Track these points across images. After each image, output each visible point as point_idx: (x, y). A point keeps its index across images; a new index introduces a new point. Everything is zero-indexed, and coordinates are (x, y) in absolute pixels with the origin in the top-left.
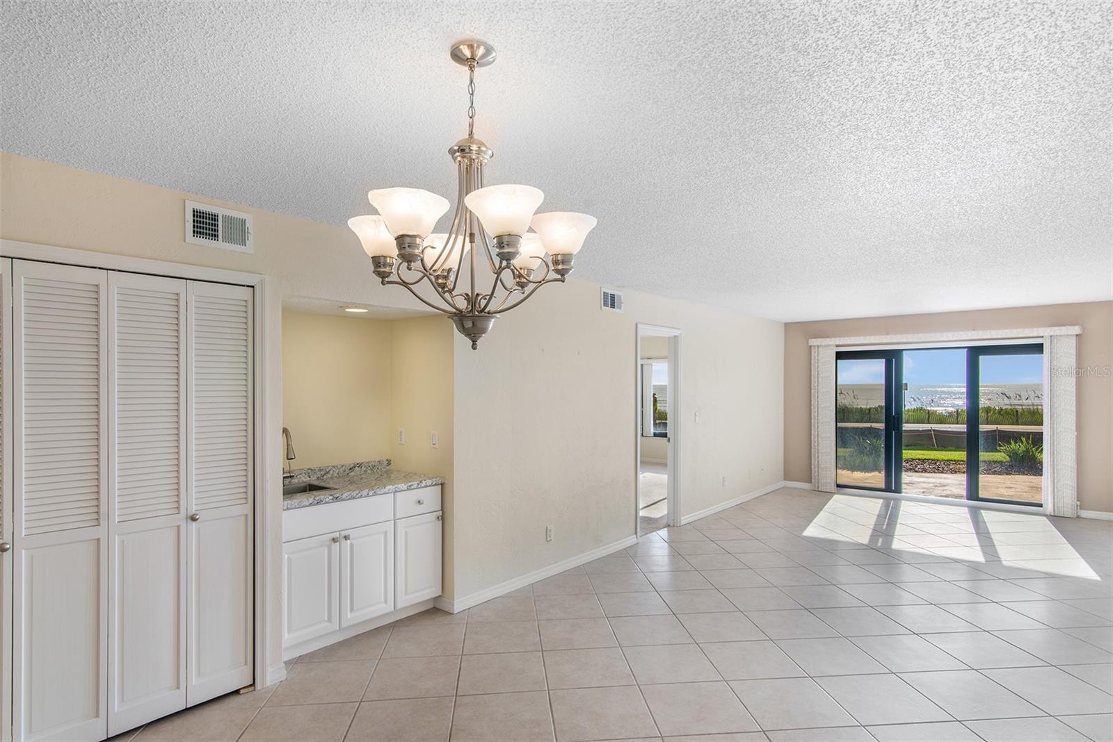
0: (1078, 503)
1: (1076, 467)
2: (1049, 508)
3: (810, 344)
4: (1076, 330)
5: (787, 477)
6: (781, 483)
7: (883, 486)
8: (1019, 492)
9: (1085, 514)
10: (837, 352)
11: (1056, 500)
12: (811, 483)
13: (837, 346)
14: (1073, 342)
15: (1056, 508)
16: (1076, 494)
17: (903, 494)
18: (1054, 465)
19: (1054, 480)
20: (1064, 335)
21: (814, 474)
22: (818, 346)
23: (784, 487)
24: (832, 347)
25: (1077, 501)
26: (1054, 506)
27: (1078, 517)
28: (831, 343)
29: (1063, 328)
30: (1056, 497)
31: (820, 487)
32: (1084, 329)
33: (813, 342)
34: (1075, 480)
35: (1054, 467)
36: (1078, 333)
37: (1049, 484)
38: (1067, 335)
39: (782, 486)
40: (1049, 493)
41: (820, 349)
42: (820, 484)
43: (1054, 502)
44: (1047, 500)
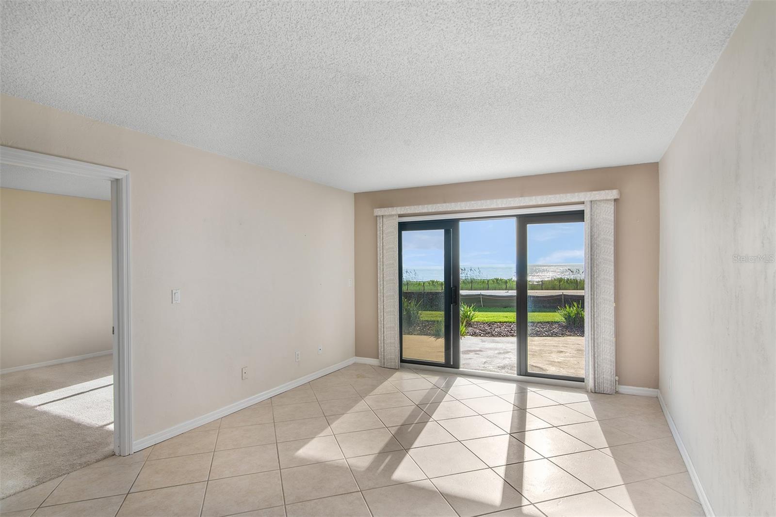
0: (617, 378)
1: (614, 340)
2: (590, 383)
3: (375, 214)
4: (613, 194)
5: (358, 354)
6: (351, 359)
7: (442, 360)
8: (567, 357)
9: (624, 389)
10: (399, 223)
11: (596, 375)
12: (378, 358)
13: (400, 216)
14: (611, 207)
15: (596, 384)
16: (614, 368)
17: (460, 369)
18: (594, 338)
19: (594, 354)
20: (604, 200)
21: (381, 350)
22: (383, 216)
23: (355, 364)
24: (395, 217)
25: (616, 375)
26: (595, 381)
27: (617, 392)
28: (393, 213)
29: (603, 192)
30: (596, 372)
31: (385, 363)
32: (621, 193)
33: (378, 212)
34: (614, 354)
35: (594, 341)
36: (616, 198)
37: (590, 358)
38: (606, 200)
39: (353, 362)
40: (590, 367)
41: (384, 220)
42: (385, 361)
43: (595, 378)
44: (589, 374)
